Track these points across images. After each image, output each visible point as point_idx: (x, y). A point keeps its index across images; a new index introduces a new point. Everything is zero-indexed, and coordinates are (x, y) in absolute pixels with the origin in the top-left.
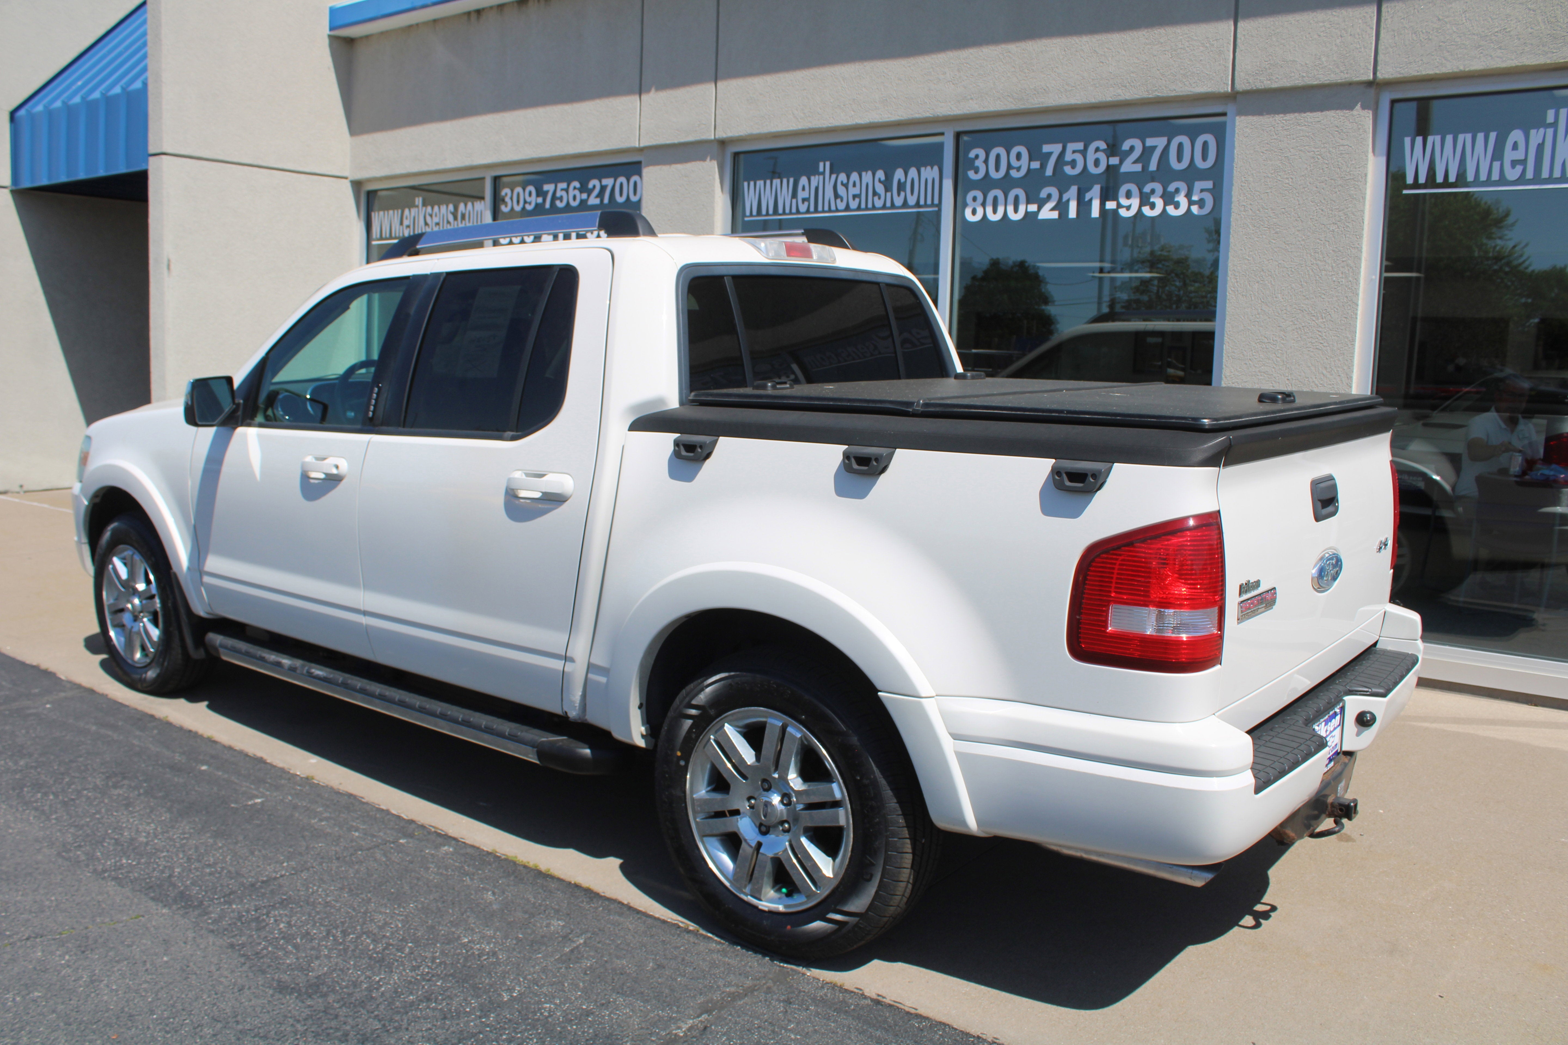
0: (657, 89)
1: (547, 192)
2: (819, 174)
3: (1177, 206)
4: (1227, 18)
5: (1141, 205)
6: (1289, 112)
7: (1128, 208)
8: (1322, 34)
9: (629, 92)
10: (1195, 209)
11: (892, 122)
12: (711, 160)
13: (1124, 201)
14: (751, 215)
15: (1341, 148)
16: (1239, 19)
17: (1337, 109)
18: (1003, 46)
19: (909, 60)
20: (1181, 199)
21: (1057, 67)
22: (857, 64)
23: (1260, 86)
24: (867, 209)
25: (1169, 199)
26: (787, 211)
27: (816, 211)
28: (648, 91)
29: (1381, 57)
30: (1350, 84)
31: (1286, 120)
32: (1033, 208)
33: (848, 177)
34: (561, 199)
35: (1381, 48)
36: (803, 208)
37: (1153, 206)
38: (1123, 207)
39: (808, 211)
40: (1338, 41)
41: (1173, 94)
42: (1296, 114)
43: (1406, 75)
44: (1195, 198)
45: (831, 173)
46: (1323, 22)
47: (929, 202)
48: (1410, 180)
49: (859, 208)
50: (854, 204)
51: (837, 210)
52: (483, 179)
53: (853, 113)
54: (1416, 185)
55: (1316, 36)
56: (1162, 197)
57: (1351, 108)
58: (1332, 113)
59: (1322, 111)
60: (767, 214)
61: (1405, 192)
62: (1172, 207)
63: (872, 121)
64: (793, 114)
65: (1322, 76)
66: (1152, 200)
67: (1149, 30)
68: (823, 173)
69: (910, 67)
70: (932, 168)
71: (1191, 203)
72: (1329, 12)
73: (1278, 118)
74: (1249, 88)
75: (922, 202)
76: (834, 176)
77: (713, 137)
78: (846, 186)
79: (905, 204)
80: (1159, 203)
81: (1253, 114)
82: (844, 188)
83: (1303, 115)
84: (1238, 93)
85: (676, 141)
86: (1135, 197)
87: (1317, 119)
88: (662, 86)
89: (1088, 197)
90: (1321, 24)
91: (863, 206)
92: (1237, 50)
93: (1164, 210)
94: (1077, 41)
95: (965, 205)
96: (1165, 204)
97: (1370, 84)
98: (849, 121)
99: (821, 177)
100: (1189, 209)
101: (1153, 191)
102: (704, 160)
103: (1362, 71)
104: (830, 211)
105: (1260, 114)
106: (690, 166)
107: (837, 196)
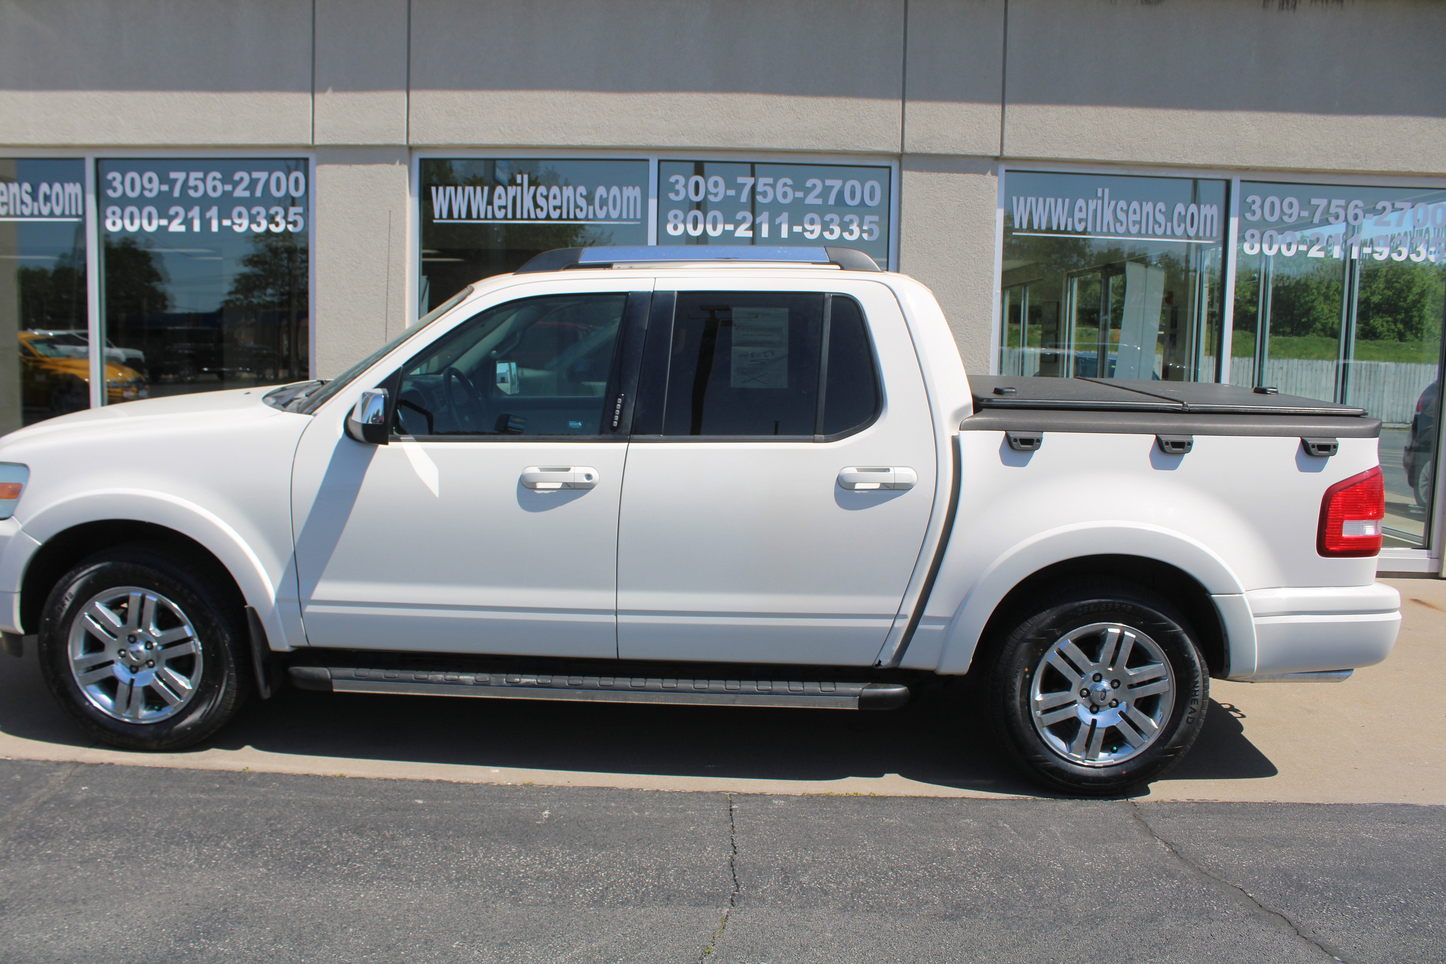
0: (336, 90)
1: (175, 181)
2: (517, 185)
3: (851, 233)
4: (898, 98)
5: (823, 230)
6: (942, 172)
7: (812, 232)
8: (966, 120)
9: (299, 88)
10: (865, 236)
11: (599, 146)
12: (400, 164)
13: (808, 227)
14: (441, 218)
15: (978, 201)
16: (906, 100)
17: (975, 173)
18: (712, 95)
19: (621, 95)
20: (855, 227)
21: (761, 118)
22: (568, 92)
23: (923, 151)
24: (568, 219)
25: (845, 227)
26: (482, 216)
27: (514, 217)
28: (324, 90)
29: (1006, 141)
30: (983, 157)
31: (939, 177)
32: (730, 227)
33: (548, 190)
34: (196, 188)
35: (1006, 135)
36: (500, 214)
37: (832, 232)
38: (807, 231)
39: (505, 218)
40: (977, 126)
41: (857, 149)
42: (947, 174)
43: (1022, 156)
44: (865, 228)
45: (530, 184)
46: (966, 111)
47: (632, 216)
48: (1017, 226)
49: (560, 218)
50: (555, 214)
51: (537, 219)
52: (83, 159)
53: (564, 135)
54: (1021, 229)
55: (962, 121)
56: (839, 225)
57: (985, 174)
58: (971, 176)
59: (964, 173)
60: (460, 218)
61: (1014, 234)
62: (828, 232)
63: (584, 144)
64: (500, 130)
65: (966, 149)
66: (831, 227)
67: (837, 99)
68: (521, 185)
69: (622, 101)
70: (634, 189)
71: (862, 231)
72: (970, 105)
73: (934, 175)
74: (914, 151)
75: (625, 216)
76: (533, 188)
77: (405, 143)
78: (547, 198)
79: (608, 217)
80: (837, 230)
81: (916, 170)
82: (544, 200)
83: (951, 175)
84: (907, 154)
85: (361, 143)
86: (817, 224)
87: (961, 179)
88: (341, 87)
89: (778, 221)
90: (965, 113)
91: (565, 216)
92: (906, 123)
93: (841, 235)
94: (777, 99)
95: (667, 221)
96: (842, 231)
97: (996, 158)
98: (560, 142)
99: (519, 188)
100: (861, 236)
101: (832, 220)
102: (393, 163)
103: (994, 149)
104: (529, 219)
105: (921, 170)
106: (374, 168)
107: (536, 205)
